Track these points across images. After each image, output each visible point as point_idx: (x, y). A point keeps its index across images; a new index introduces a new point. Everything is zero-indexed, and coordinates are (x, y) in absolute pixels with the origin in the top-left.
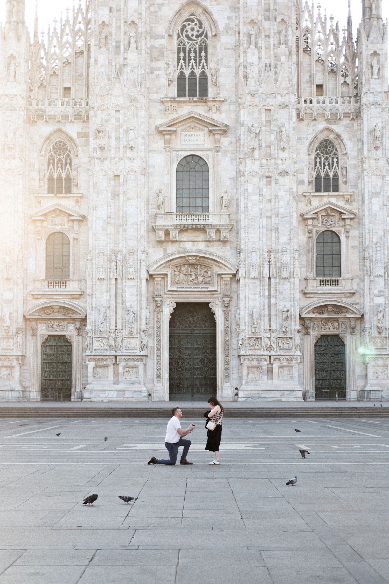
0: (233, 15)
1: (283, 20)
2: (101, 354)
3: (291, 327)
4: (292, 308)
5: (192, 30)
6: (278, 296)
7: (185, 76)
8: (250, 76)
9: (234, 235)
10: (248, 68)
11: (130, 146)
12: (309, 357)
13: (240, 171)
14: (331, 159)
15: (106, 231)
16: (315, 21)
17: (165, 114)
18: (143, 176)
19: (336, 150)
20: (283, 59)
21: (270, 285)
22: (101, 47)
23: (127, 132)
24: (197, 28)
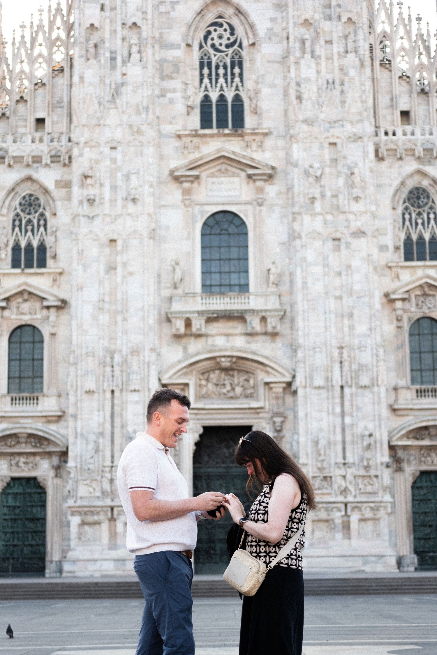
0: (279, 15)
1: (350, 19)
2: (90, 504)
3: (376, 459)
4: (377, 429)
5: (220, 37)
6: (355, 414)
7: (210, 101)
8: (305, 96)
9: (288, 325)
10: (303, 86)
11: (132, 197)
12: (404, 505)
13: (294, 231)
14: (425, 215)
15: (98, 320)
16: (395, 22)
17: (183, 153)
18: (152, 241)
19: (433, 202)
20: (352, 72)
21: (342, 397)
22: (88, 59)
23: (127, 177)
24: (227, 35)
